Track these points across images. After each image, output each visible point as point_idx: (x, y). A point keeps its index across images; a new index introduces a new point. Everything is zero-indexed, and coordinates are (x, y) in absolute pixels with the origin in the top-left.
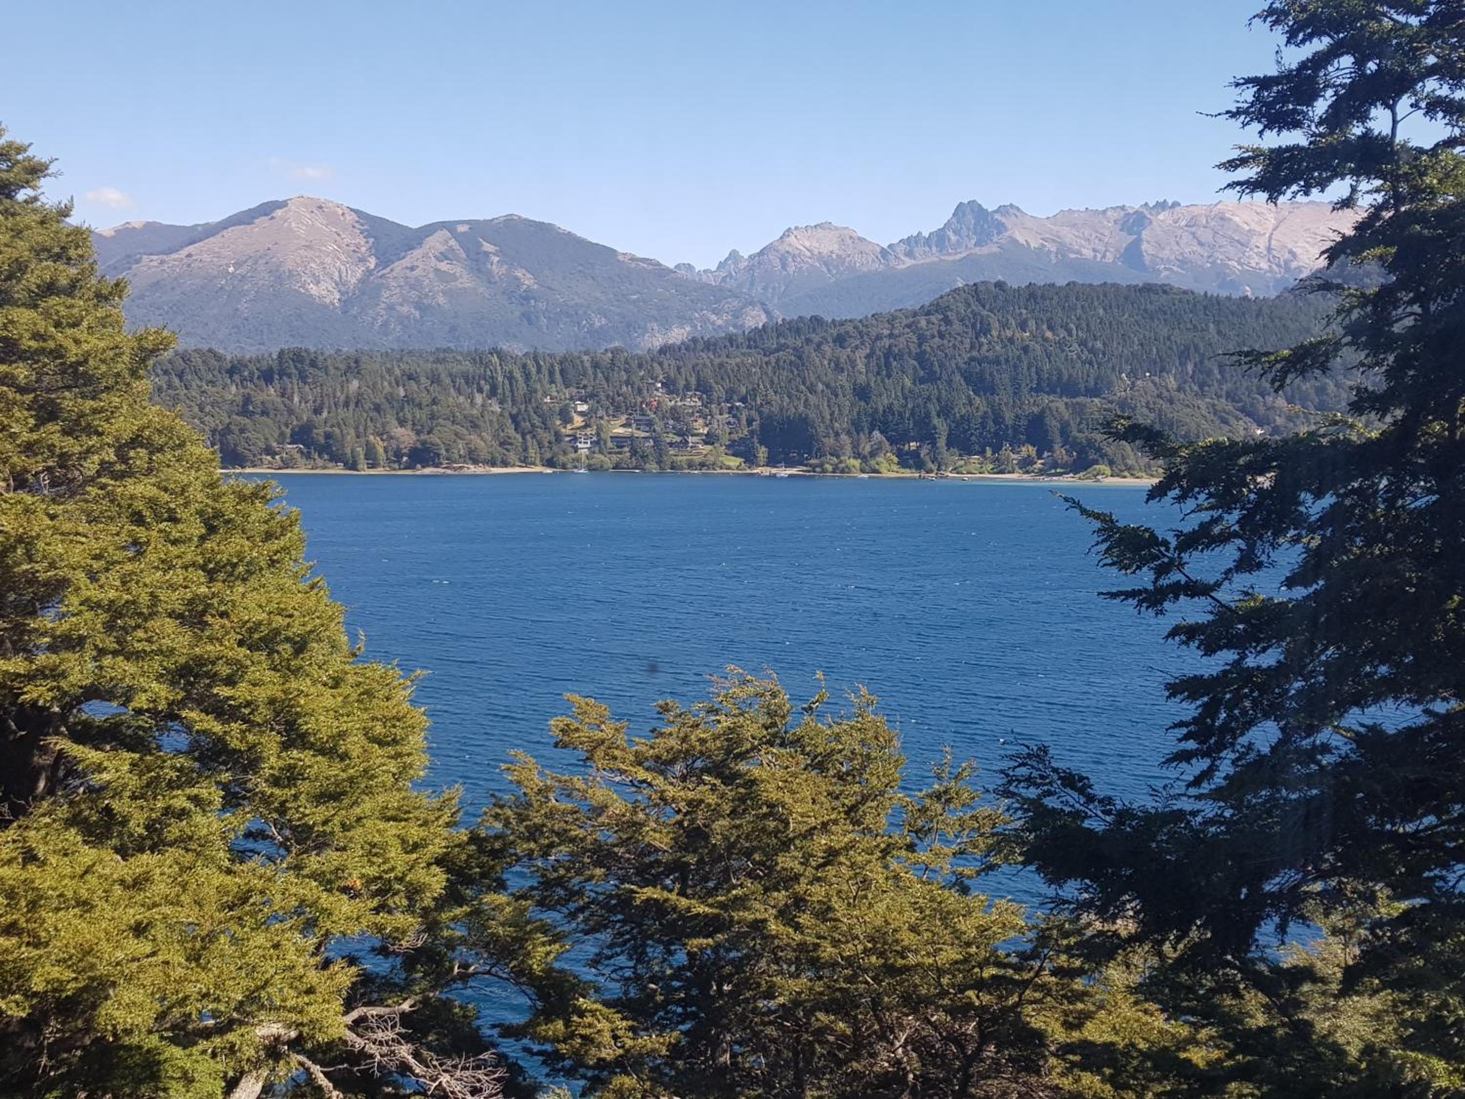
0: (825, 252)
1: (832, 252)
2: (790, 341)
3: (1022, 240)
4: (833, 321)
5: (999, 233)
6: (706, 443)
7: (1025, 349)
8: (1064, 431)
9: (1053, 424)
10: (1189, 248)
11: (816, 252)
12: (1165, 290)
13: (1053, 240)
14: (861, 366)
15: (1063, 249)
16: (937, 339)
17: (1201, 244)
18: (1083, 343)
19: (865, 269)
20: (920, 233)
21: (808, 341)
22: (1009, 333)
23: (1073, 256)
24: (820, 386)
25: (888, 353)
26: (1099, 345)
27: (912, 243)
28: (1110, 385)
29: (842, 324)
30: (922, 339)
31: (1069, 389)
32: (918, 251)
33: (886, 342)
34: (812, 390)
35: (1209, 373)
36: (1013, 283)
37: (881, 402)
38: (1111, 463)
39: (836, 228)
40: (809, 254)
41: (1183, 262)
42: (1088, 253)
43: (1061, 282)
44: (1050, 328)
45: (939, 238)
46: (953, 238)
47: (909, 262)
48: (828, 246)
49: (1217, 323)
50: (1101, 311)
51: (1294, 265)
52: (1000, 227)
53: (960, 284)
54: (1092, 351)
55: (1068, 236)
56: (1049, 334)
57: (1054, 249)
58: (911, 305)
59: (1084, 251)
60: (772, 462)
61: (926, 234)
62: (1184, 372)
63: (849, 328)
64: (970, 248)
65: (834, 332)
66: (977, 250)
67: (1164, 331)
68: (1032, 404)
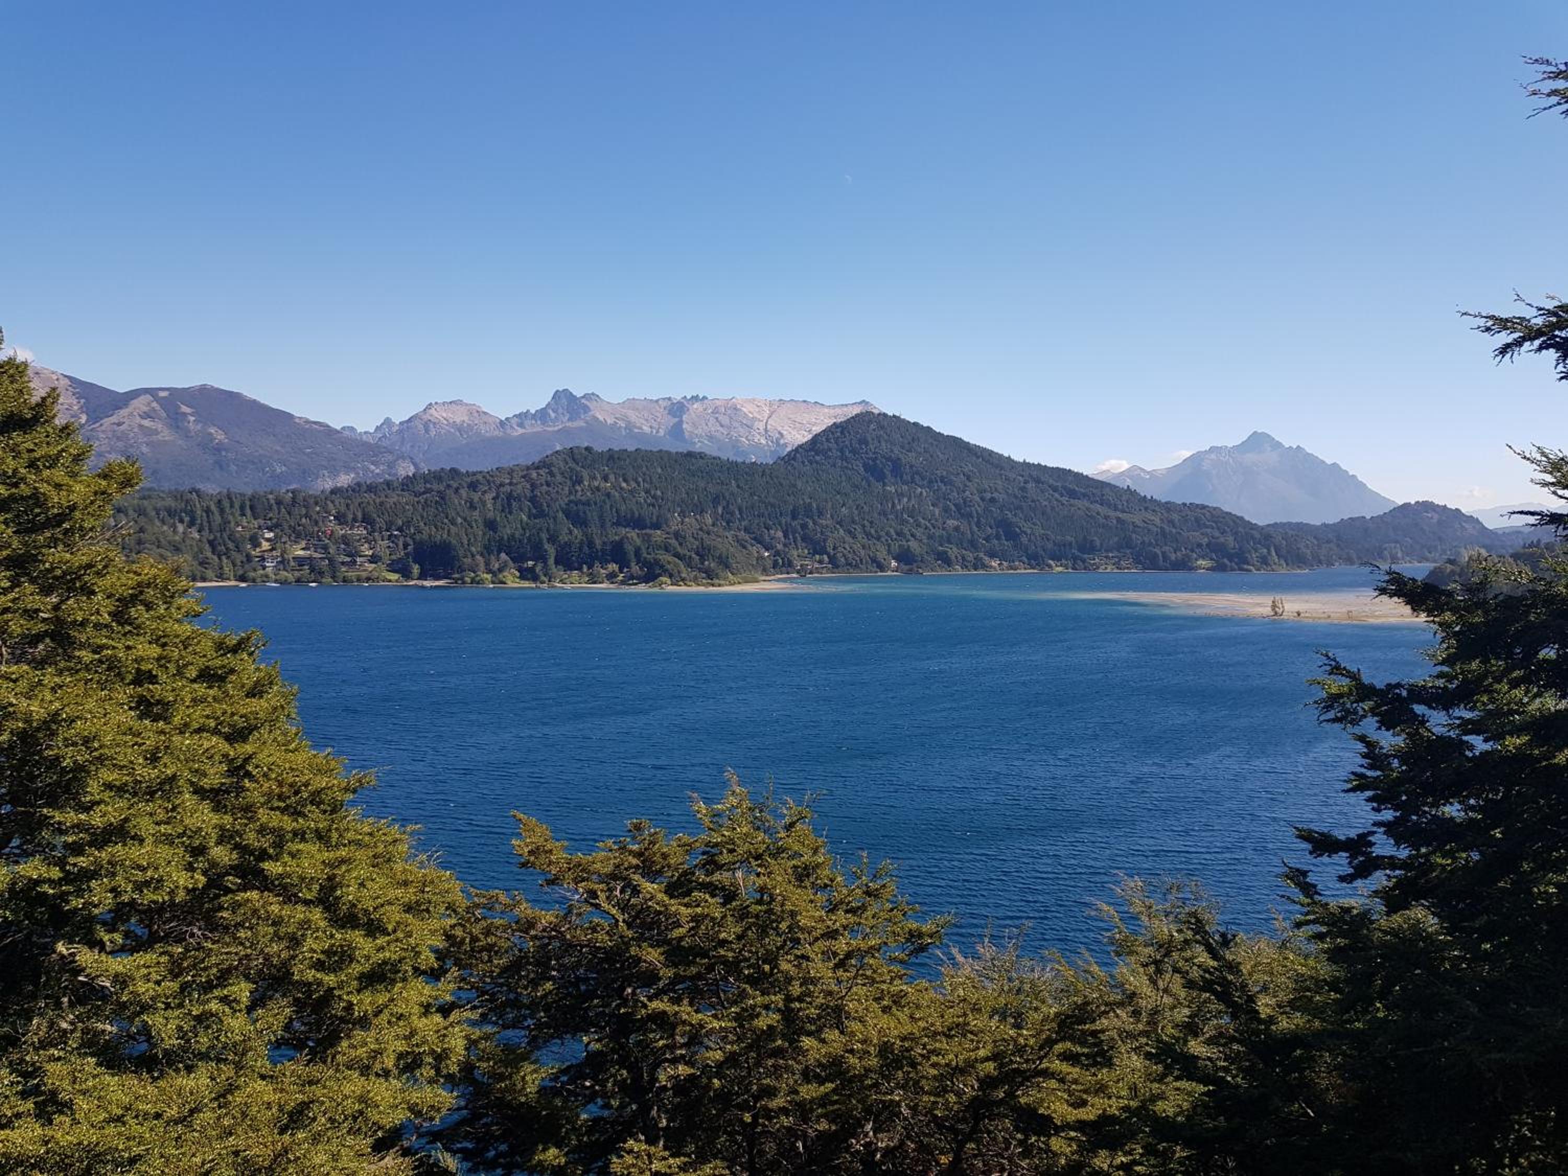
0: (458, 421)
1: (464, 421)
2: (435, 486)
3: (601, 418)
4: (467, 472)
5: (585, 412)
6: (371, 562)
7: (608, 495)
8: (637, 552)
9: (629, 548)
10: (713, 427)
11: (451, 421)
12: (701, 456)
13: (623, 420)
14: (489, 506)
15: (630, 426)
16: (545, 487)
17: (722, 426)
18: (647, 492)
19: (488, 434)
20: (528, 411)
21: (449, 486)
22: (596, 484)
23: (636, 430)
24: (459, 520)
25: (510, 497)
26: (659, 493)
27: (522, 417)
28: (666, 521)
29: (474, 474)
30: (533, 486)
31: (638, 523)
32: (528, 423)
33: (508, 489)
34: (453, 522)
35: (732, 514)
36: (599, 447)
37: (506, 532)
38: (671, 576)
39: (467, 405)
40: (445, 422)
41: (711, 438)
42: (646, 429)
43: (631, 449)
44: (625, 480)
45: (542, 415)
46: (553, 415)
47: (520, 431)
48: (460, 417)
49: (736, 480)
50: (659, 470)
51: (782, 442)
52: (586, 409)
53: (558, 448)
54: (654, 497)
55: (633, 416)
56: (624, 485)
57: (623, 425)
58: (525, 461)
59: (644, 428)
60: (422, 576)
61: (533, 411)
62: (716, 513)
63: (480, 477)
64: (565, 422)
65: (469, 480)
66: (569, 424)
67: (702, 484)
68: (615, 534)
